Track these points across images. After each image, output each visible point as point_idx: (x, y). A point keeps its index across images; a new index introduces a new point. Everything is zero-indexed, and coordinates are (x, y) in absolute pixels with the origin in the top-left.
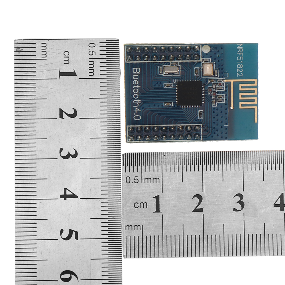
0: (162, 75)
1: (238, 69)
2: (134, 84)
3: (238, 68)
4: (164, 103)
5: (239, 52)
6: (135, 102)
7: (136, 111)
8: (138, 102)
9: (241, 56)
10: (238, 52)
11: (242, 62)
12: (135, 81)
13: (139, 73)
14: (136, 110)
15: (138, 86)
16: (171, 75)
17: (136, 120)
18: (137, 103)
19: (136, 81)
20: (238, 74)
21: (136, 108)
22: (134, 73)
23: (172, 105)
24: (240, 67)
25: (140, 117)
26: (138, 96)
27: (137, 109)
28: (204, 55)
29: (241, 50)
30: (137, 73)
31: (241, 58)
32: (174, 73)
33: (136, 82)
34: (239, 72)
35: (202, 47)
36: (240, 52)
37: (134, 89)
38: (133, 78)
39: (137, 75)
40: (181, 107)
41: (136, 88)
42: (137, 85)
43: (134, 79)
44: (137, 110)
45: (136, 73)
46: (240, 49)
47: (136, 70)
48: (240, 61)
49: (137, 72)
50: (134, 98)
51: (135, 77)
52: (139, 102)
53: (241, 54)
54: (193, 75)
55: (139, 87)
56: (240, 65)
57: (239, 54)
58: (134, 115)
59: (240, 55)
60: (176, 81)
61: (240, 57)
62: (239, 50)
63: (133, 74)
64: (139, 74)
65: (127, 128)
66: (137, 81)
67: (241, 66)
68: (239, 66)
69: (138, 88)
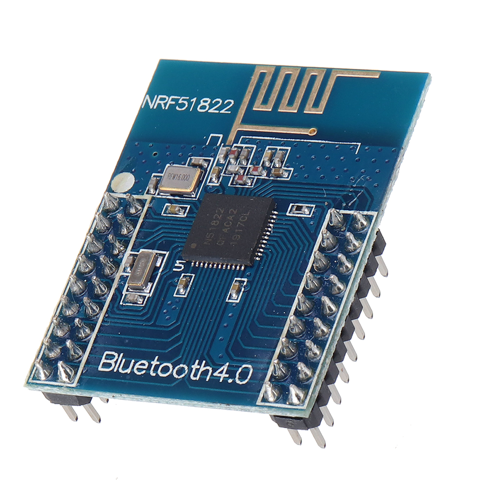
0: (149, 297)
1: (211, 111)
2: (144, 371)
3: (208, 110)
4: (230, 301)
5: (165, 104)
6: (195, 375)
7: (224, 375)
8: (199, 367)
9: (177, 100)
10: (165, 106)
11: (195, 99)
12: (138, 369)
13: (119, 356)
14: (219, 375)
15: (155, 363)
16: (159, 274)
17: (249, 377)
18: (202, 369)
19: (137, 366)
20: (222, 111)
21: (215, 374)
22: (113, 370)
23: (243, 279)
24: (206, 104)
25: (244, 366)
26: (181, 365)
27: (219, 373)
28: (139, 187)
29: (162, 99)
30: (117, 360)
31: (183, 100)
32: (156, 267)
33: (139, 367)
34: (219, 109)
35: (113, 192)
36: (167, 102)
37: (157, 374)
38: (125, 371)
39: (124, 360)
40: (257, 259)
41: (157, 367)
42: (150, 365)
43: (128, 371)
44: (221, 372)
45: (116, 362)
46: (158, 101)
47: (108, 361)
48: (190, 104)
49: (115, 360)
50: (183, 375)
51: (126, 366)
52: (200, 364)
53: (173, 100)
54: (181, 220)
55: (158, 360)
56: (202, 104)
57: (170, 104)
58: (234, 382)
59: (174, 103)
60: (180, 263)
61: (180, 102)
62: (159, 105)
63: (115, 371)
64: (122, 355)
65: (263, 404)
66: (140, 363)
67: (206, 102)
68: (203, 107)
69: (158, 363)
